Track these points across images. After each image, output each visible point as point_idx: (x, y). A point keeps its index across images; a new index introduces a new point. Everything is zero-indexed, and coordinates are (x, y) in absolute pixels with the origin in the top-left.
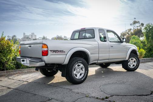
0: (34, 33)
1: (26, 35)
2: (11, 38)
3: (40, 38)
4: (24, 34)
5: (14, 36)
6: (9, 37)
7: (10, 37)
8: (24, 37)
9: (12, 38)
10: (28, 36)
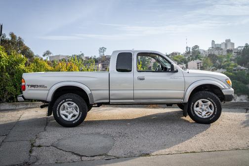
0: (229, 40)
1: (216, 43)
2: (191, 50)
3: (240, 47)
4: (213, 41)
5: (196, 47)
6: (188, 49)
7: (190, 48)
8: (212, 47)
9: (193, 50)
10: (219, 46)
